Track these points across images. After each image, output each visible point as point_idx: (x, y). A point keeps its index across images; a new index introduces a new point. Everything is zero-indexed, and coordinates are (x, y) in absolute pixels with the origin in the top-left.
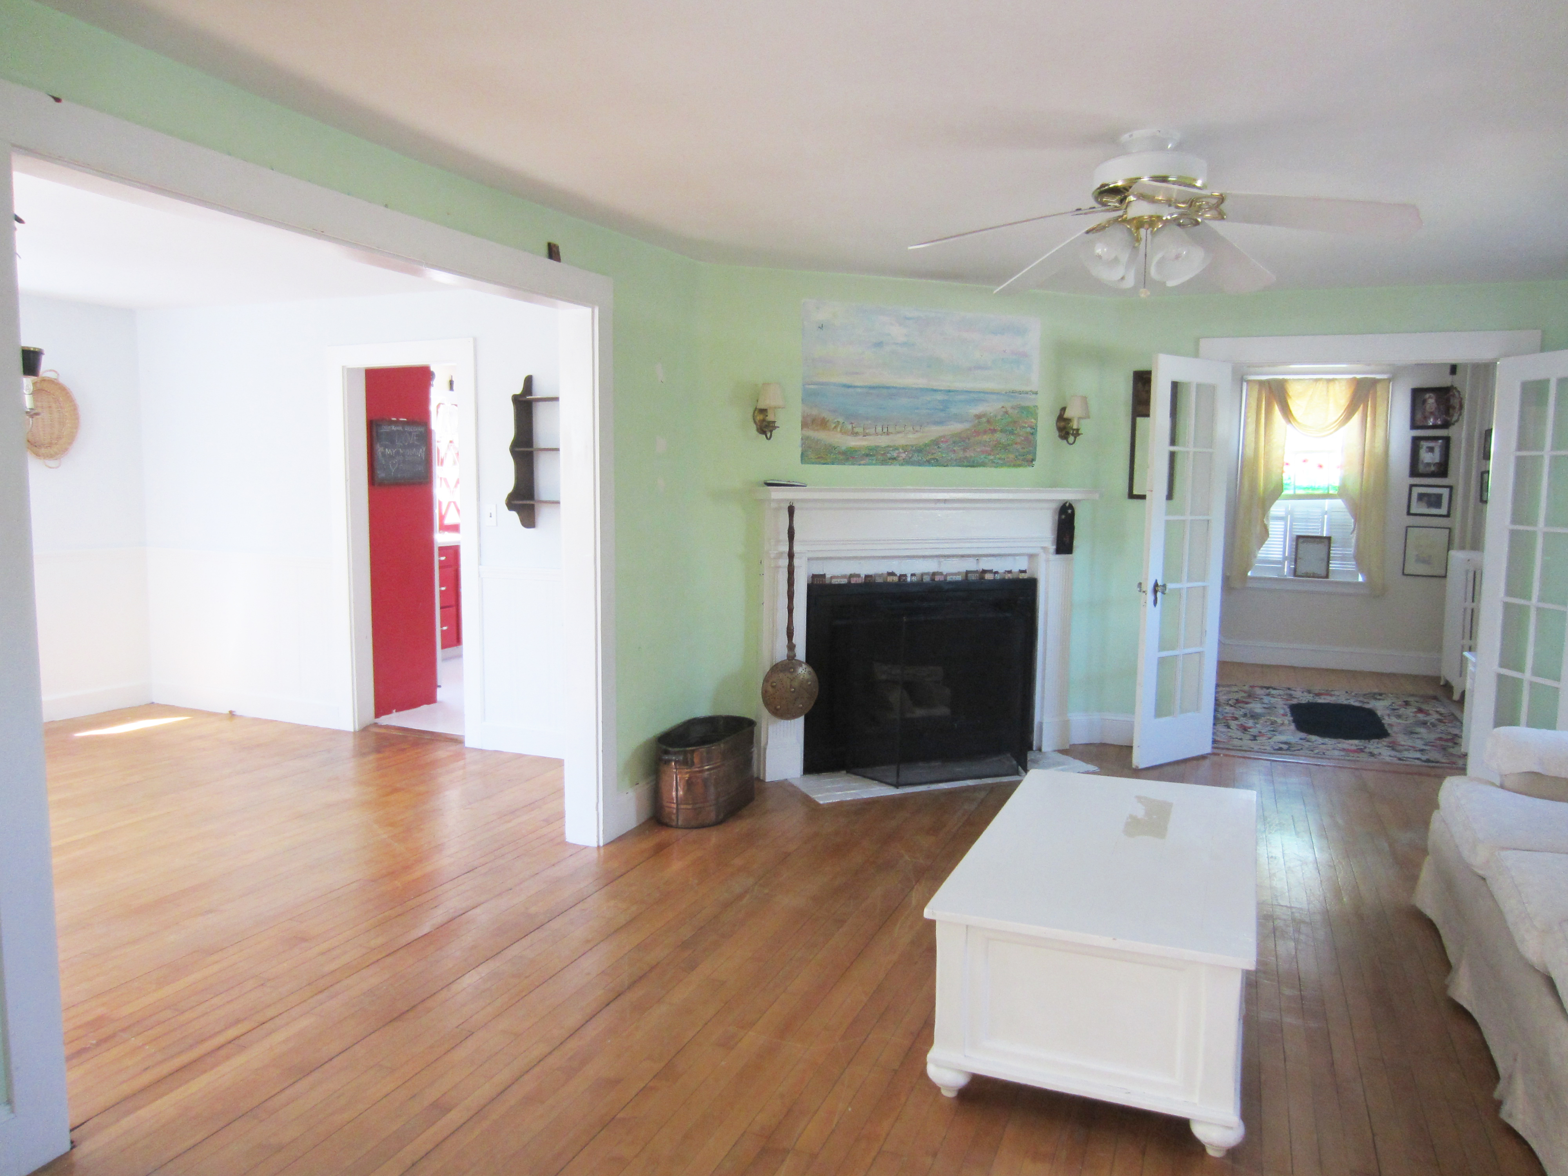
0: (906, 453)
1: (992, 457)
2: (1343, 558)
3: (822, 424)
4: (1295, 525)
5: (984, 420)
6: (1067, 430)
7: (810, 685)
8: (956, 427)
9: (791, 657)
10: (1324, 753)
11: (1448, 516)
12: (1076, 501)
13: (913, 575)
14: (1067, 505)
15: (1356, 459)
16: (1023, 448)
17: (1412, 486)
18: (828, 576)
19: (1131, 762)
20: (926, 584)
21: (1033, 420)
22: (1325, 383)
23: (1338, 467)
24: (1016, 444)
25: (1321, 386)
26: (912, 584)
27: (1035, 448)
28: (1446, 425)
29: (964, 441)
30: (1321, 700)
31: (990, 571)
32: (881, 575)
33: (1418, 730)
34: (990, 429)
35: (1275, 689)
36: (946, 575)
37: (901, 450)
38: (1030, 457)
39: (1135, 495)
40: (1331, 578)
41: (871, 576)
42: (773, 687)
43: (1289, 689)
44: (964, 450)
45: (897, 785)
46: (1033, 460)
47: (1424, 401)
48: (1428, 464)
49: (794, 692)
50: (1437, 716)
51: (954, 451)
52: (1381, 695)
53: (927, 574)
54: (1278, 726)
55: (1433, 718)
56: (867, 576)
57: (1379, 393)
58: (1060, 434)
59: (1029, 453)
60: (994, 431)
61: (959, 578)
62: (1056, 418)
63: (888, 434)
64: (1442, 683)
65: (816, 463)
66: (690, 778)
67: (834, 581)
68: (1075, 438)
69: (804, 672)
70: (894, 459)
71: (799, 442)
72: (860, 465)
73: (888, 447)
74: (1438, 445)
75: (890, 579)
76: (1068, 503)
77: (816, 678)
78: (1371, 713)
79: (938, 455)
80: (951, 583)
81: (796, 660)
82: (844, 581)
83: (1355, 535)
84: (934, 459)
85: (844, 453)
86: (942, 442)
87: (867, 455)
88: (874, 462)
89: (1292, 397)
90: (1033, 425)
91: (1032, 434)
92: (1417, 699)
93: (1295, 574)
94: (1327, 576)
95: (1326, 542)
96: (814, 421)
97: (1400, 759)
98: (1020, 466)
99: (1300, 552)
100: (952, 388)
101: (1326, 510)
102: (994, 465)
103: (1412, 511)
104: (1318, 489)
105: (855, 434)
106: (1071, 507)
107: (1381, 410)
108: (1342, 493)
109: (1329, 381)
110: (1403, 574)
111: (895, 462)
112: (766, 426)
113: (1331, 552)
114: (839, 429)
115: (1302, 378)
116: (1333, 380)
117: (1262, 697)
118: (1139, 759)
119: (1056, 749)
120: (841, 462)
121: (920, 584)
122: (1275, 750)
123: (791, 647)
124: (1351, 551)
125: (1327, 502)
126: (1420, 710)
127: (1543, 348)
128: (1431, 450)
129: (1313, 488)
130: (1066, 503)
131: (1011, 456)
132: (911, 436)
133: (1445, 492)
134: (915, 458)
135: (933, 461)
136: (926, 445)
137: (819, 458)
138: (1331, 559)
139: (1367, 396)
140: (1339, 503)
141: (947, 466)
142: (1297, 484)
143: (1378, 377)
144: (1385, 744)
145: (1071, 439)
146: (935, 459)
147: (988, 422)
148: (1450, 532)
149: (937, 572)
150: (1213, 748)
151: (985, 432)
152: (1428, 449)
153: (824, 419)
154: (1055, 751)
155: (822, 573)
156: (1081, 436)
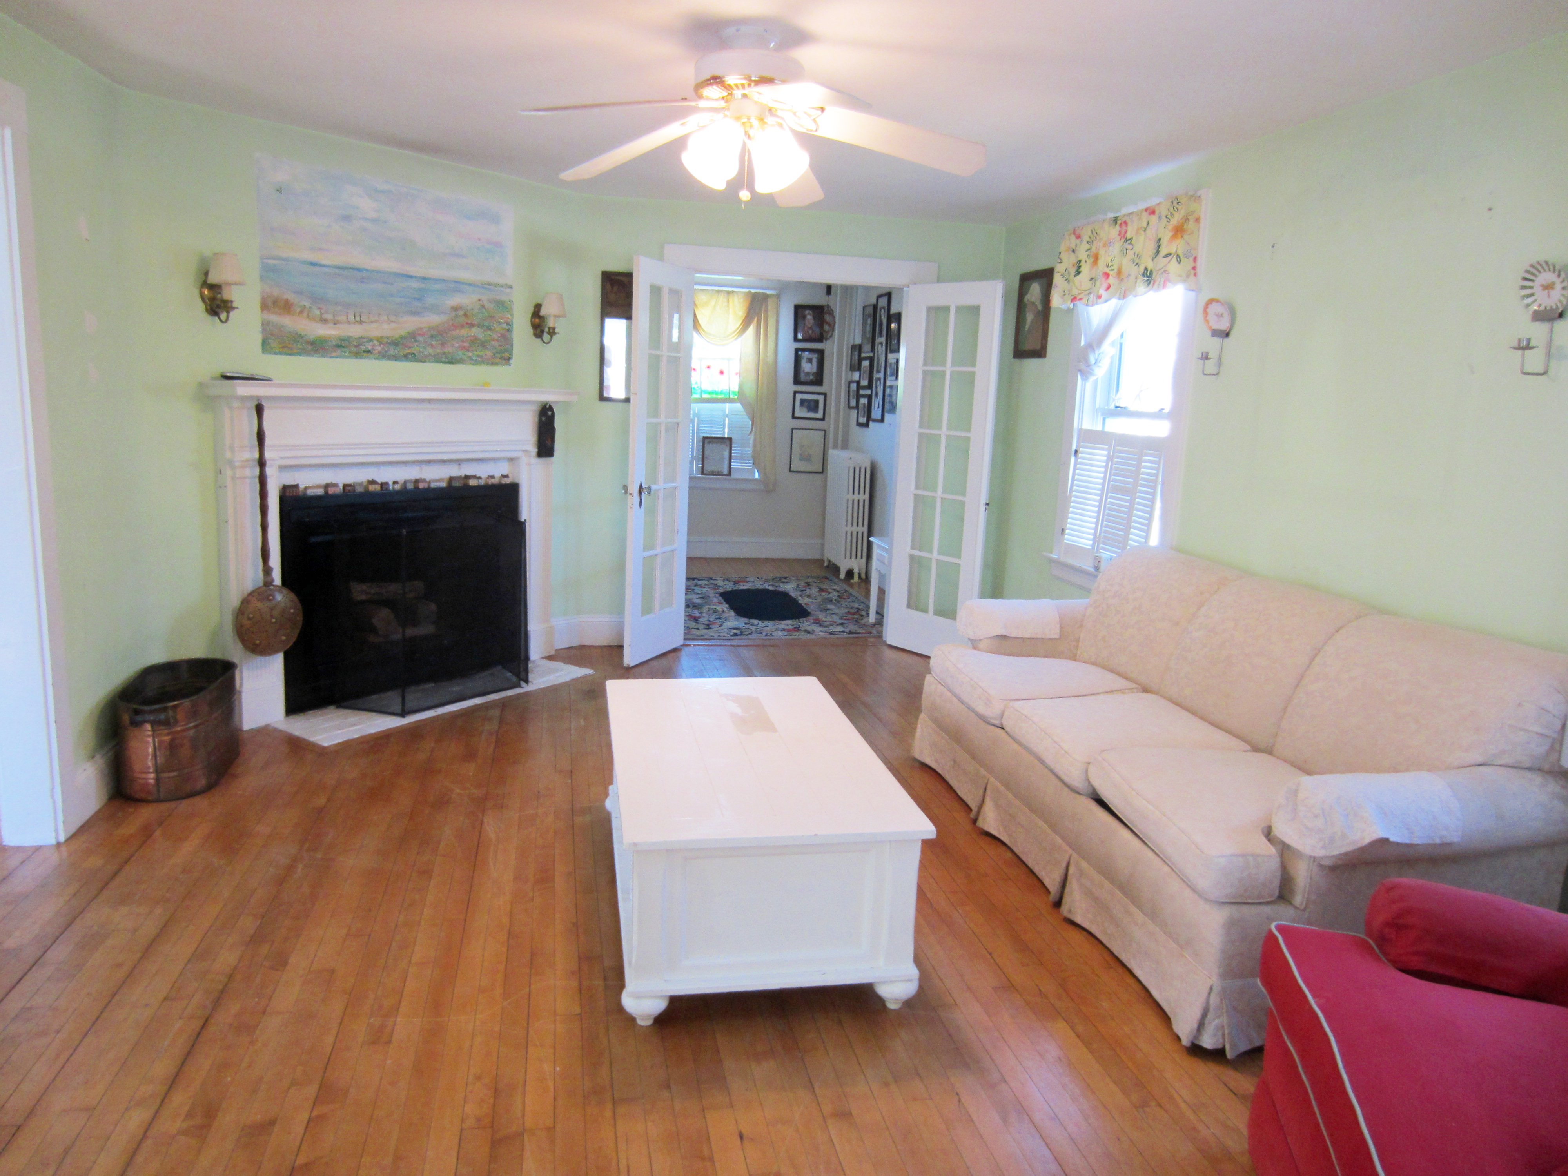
0: (382, 346)
1: (470, 354)
2: (742, 457)
3: (286, 307)
4: (702, 427)
5: (461, 313)
6: (543, 328)
7: (293, 614)
8: (434, 319)
9: (268, 583)
10: (771, 634)
11: (823, 419)
12: (557, 402)
13: (395, 483)
14: (548, 406)
15: (752, 367)
16: (500, 346)
17: (795, 393)
18: (302, 487)
19: (623, 663)
20: (410, 491)
21: (509, 316)
22: (726, 294)
23: (737, 374)
24: (494, 341)
25: (722, 298)
26: (396, 492)
27: (512, 346)
28: (820, 339)
29: (441, 335)
30: (742, 587)
31: (475, 477)
32: (361, 484)
33: (829, 606)
34: (467, 323)
35: (699, 580)
36: (430, 482)
37: (376, 342)
38: (506, 355)
39: (605, 397)
40: (734, 475)
41: (350, 485)
42: (249, 619)
43: (711, 579)
44: (443, 344)
45: (403, 714)
46: (510, 358)
47: (804, 317)
48: (808, 374)
49: (276, 623)
50: (836, 594)
51: (432, 345)
52: (785, 578)
53: (410, 481)
54: (721, 613)
55: (834, 595)
56: (345, 486)
57: (769, 308)
58: (535, 332)
59: (506, 351)
60: (472, 325)
61: (444, 484)
62: (530, 316)
63: (361, 322)
64: (826, 564)
65: (280, 353)
66: (173, 740)
67: (310, 492)
68: (551, 337)
69: (282, 598)
70: (369, 352)
71: (259, 327)
72: (331, 357)
73: (362, 338)
74: (815, 357)
75: (372, 488)
76: (548, 405)
77: (299, 606)
78: (785, 595)
79: (416, 349)
80: (434, 490)
81: (274, 586)
82: (320, 492)
83: (752, 437)
84: (410, 354)
85: (312, 343)
86: (419, 335)
87: (339, 346)
88: (347, 354)
89: (698, 307)
90: (509, 320)
91: (508, 331)
92: (814, 580)
93: (703, 473)
94: (729, 474)
95: (728, 442)
96: (275, 303)
97: (831, 633)
98: (497, 364)
99: (706, 453)
100: (427, 276)
101: (727, 413)
102: (473, 362)
103: (796, 415)
104: (721, 393)
105: (324, 321)
106: (551, 409)
107: (772, 322)
108: (741, 398)
109: (728, 293)
110: (790, 471)
111: (371, 356)
112: (218, 306)
113: (733, 452)
114: (305, 315)
115: (706, 289)
116: (733, 292)
117: (693, 588)
118: (630, 658)
119: (543, 656)
120: (308, 353)
121: (404, 491)
122: (732, 636)
123: (267, 571)
124: (749, 451)
125: (727, 406)
126: (822, 590)
127: (939, 280)
128: (810, 361)
129: (717, 393)
130: (547, 404)
131: (489, 353)
132: (386, 326)
133: (821, 398)
134: (391, 352)
135: (410, 356)
136: (402, 337)
137: (283, 347)
138: (732, 458)
139: (760, 309)
140: (738, 406)
141: (425, 362)
142: (703, 388)
143: (769, 292)
144: (812, 621)
145: (546, 337)
146: (413, 353)
147: (465, 315)
148: (825, 433)
149: (421, 479)
150: (685, 639)
151: (462, 326)
152: (808, 360)
153: (287, 301)
154: (543, 658)
155: (293, 483)
156: (557, 335)
